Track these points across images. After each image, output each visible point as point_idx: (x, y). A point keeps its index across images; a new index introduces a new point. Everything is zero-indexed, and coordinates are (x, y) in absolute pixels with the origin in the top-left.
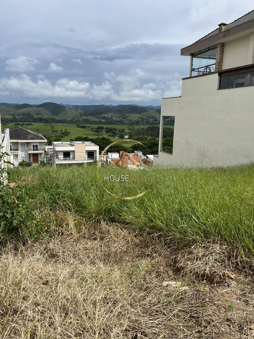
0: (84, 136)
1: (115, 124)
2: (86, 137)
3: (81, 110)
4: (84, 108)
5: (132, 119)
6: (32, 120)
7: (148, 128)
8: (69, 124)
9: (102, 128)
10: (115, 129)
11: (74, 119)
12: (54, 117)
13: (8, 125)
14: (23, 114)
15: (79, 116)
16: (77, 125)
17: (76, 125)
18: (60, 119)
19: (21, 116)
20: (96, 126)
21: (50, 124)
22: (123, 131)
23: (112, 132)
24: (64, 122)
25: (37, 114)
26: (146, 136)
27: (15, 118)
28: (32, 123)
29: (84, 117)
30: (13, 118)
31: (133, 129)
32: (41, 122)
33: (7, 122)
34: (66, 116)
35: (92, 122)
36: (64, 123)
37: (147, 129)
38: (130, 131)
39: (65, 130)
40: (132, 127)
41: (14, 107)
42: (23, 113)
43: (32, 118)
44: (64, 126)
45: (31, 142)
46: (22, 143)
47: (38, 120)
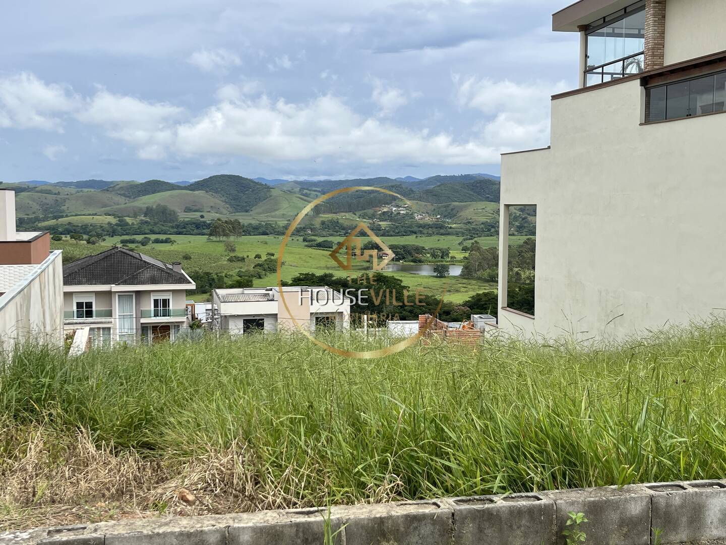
0: (319, 273)
1: (421, 232)
2: (326, 275)
3: (319, 194)
4: (328, 187)
5: (475, 218)
6: (172, 227)
7: (525, 243)
10: (419, 250)
12: (236, 218)
13: (103, 244)
14: (148, 211)
16: (304, 240)
17: (301, 239)
18: (254, 222)
19: (142, 217)
21: (224, 238)
22: (445, 253)
23: (411, 258)
24: (267, 231)
25: (188, 210)
26: (516, 269)
27: (122, 224)
28: (172, 237)
29: (327, 217)
30: (116, 224)
31: (475, 248)
32: (199, 234)
33: (99, 236)
34: (273, 214)
35: (349, 231)
36: (267, 234)
37: (520, 246)
38: (467, 255)
39: (268, 254)
40: (473, 241)
41: (122, 192)
42: (147, 208)
43: (171, 221)
44: (266, 243)
45: (149, 292)
46: (123, 295)
47: (189, 227)
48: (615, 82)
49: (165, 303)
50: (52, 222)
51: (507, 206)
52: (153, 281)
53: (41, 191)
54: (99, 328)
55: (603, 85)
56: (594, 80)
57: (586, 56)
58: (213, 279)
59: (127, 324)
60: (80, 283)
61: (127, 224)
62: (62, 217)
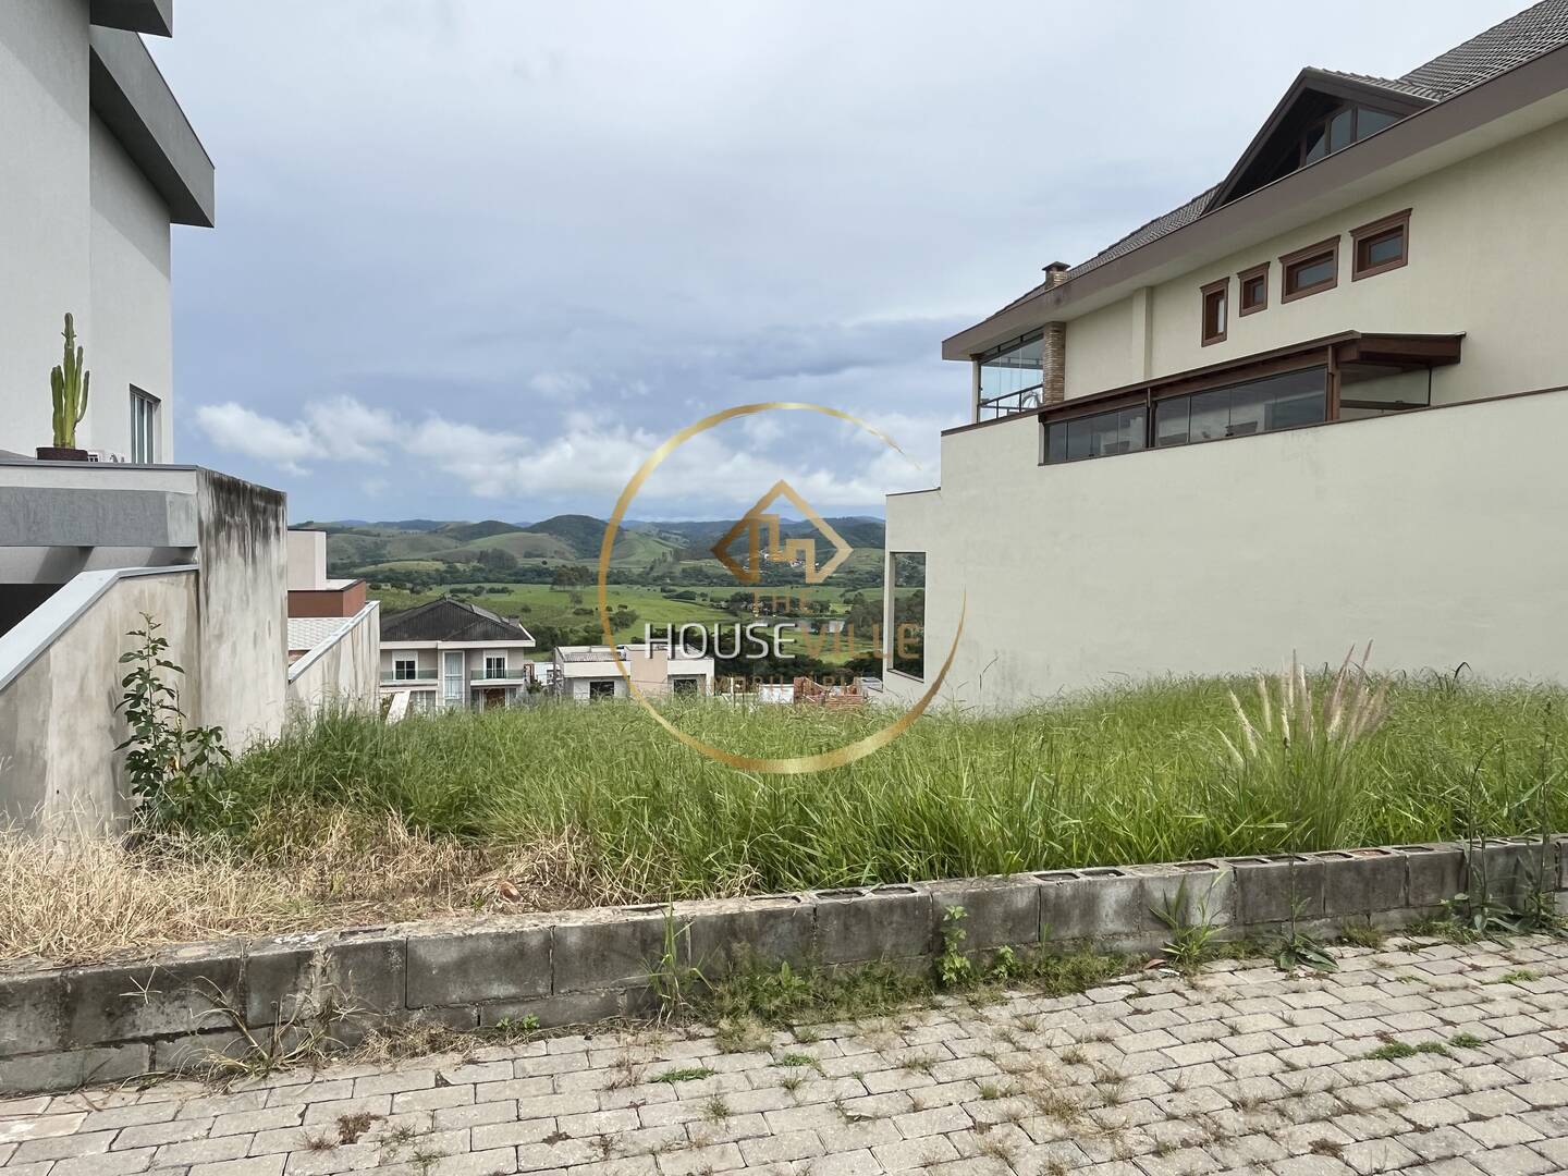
1: (797, 583)
3: (679, 537)
4: (692, 530)
6: (510, 575)
8: (635, 587)
9: (749, 598)
10: (795, 603)
11: (652, 569)
12: (585, 564)
13: (430, 593)
14: (482, 556)
15: (670, 559)
16: (663, 591)
17: (658, 589)
19: (475, 563)
20: (728, 592)
21: (568, 588)
22: (824, 607)
23: (785, 612)
24: (620, 580)
25: (528, 555)
27: (452, 571)
28: (510, 586)
29: (689, 563)
30: (446, 572)
31: (858, 601)
32: (539, 583)
33: (425, 584)
34: (626, 560)
35: (715, 580)
36: (619, 583)
37: (907, 599)
38: (849, 608)
39: (620, 606)
40: (856, 593)
41: (454, 534)
42: (481, 552)
43: (509, 568)
44: (618, 594)
45: (482, 649)
46: (451, 654)
47: (529, 574)
48: (1011, 417)
49: (500, 662)
50: (372, 568)
51: (893, 554)
52: (487, 637)
53: (357, 533)
54: (422, 692)
55: (998, 420)
56: (988, 414)
57: (980, 389)
58: (556, 635)
59: (455, 687)
60: (401, 639)
61: (458, 571)
62: (383, 562)
